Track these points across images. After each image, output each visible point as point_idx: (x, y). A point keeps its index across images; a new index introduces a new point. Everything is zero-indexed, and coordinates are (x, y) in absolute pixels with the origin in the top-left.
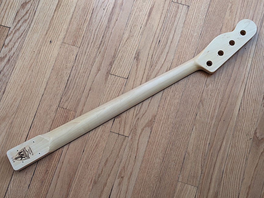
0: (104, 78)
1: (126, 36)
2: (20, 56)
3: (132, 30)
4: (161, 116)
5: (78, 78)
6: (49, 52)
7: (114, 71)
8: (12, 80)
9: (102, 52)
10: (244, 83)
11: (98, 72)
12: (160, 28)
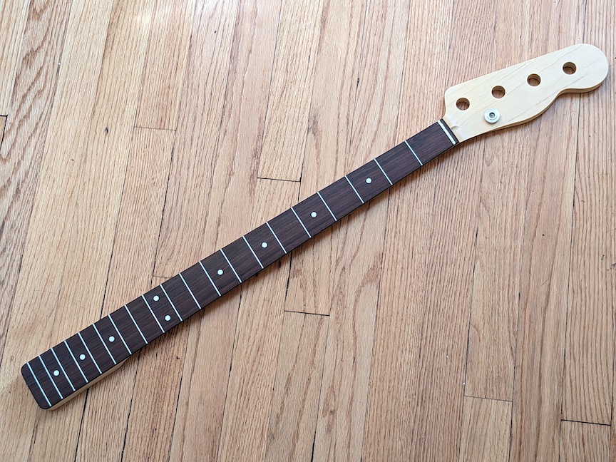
0: (246, 190)
1: (279, 82)
2: (42, 177)
3: (289, 68)
4: (395, 252)
5: (186, 201)
6: (108, 155)
7: (265, 171)
8: (33, 235)
9: (229, 131)
10: (572, 140)
11: (230, 179)
12: (354, 51)
